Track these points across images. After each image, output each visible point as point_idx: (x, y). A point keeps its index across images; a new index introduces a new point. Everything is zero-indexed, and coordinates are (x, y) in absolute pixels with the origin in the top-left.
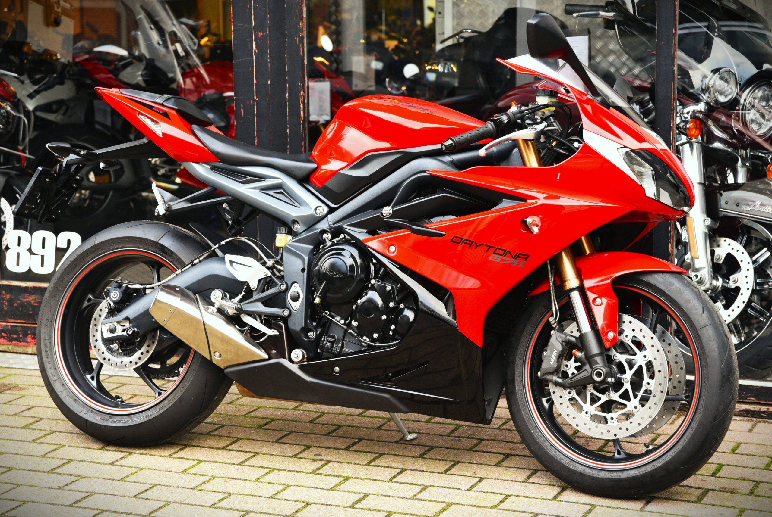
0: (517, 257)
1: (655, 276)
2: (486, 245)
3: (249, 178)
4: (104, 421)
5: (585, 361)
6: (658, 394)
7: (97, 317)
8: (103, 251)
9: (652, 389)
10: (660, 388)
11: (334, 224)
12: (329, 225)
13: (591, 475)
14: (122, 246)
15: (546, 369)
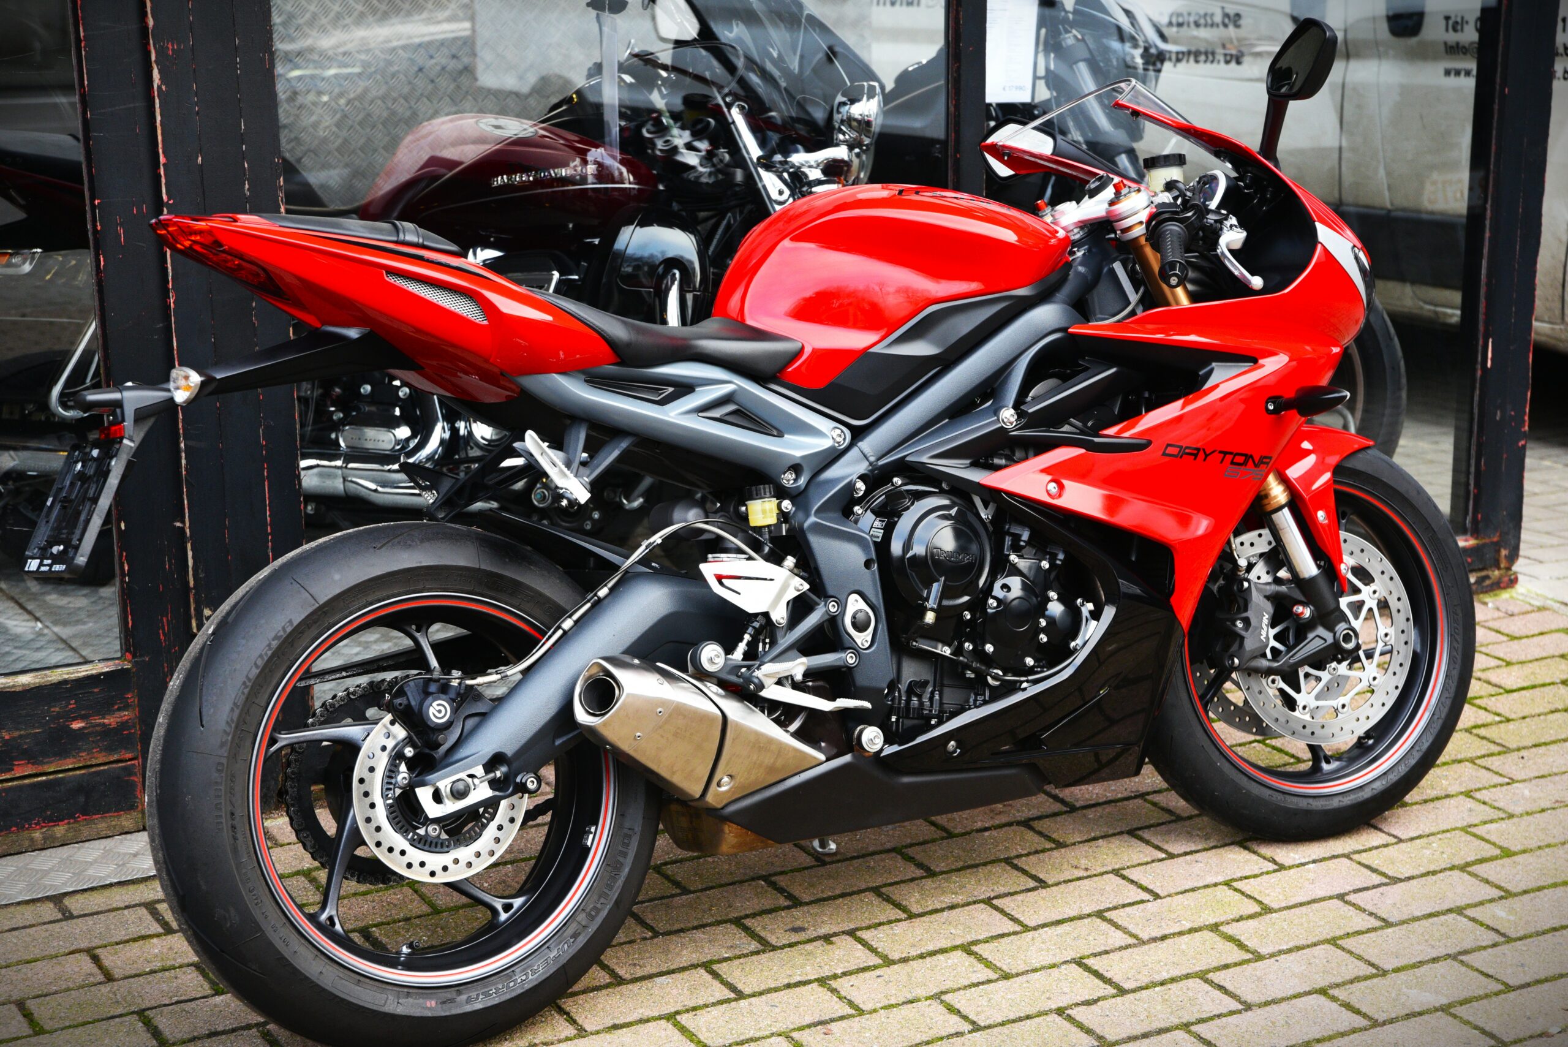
2: (1221, 452)
3: (669, 389)
5: (1317, 621)
6: (1402, 649)
9: (1392, 642)
10: (1403, 638)
11: (879, 459)
12: (871, 464)
15: (1252, 651)
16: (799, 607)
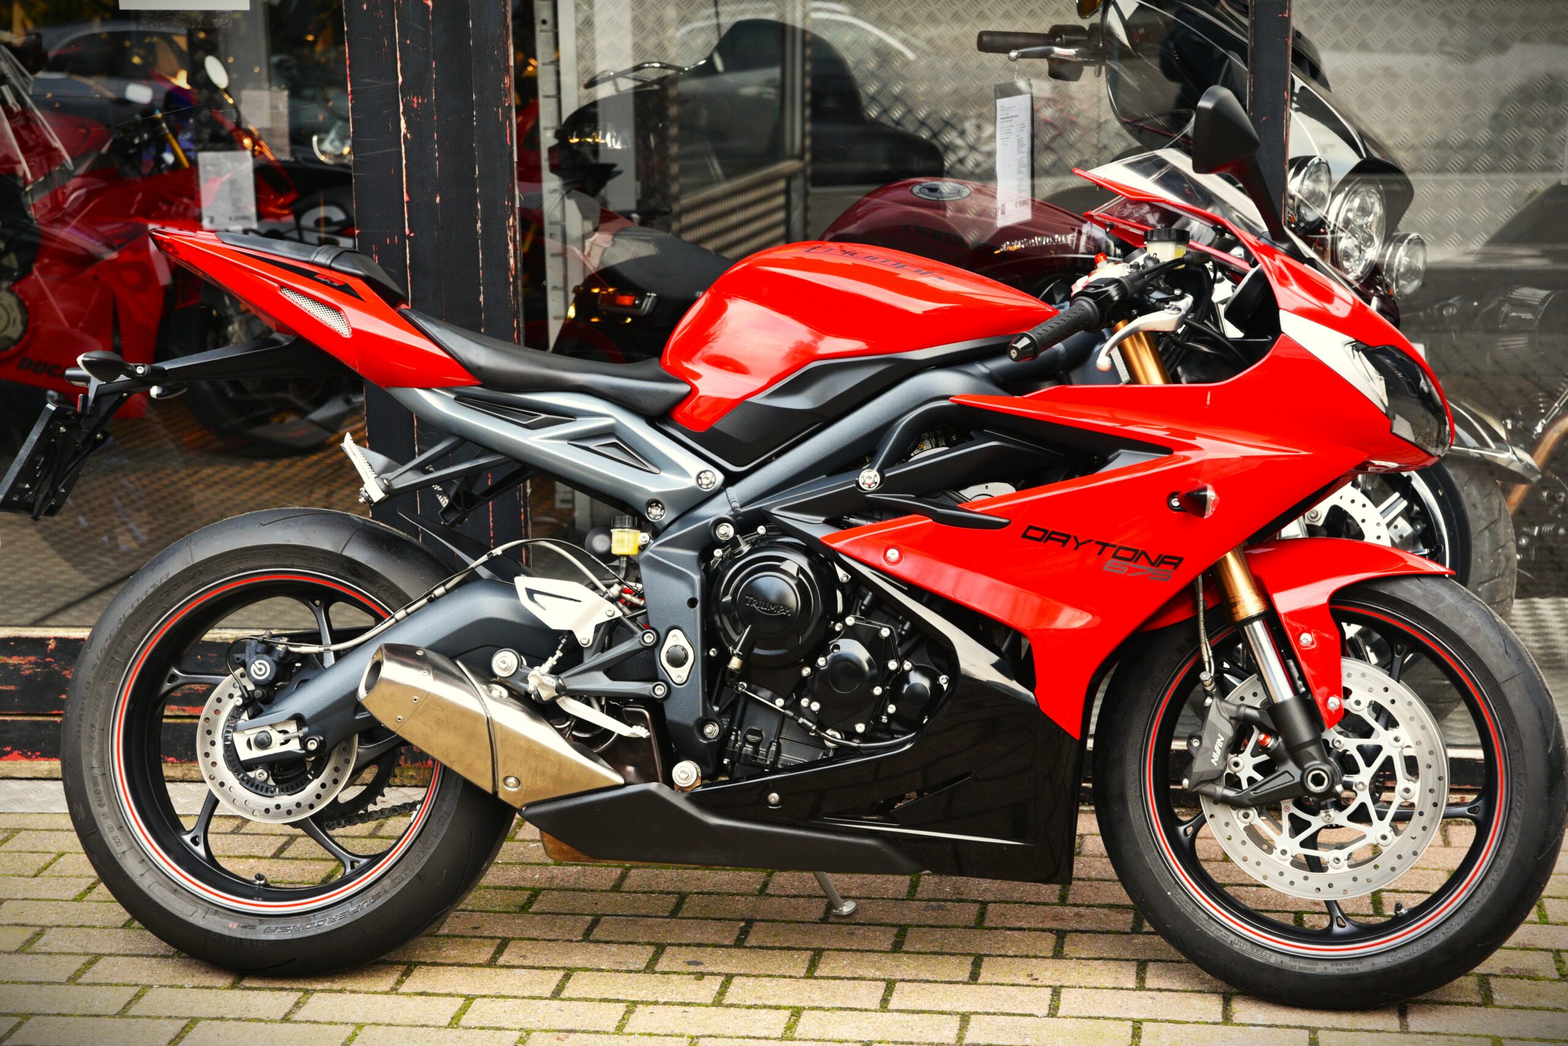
0: (1160, 561)
1: (1406, 583)
2: (1097, 542)
3: (543, 416)
4: (247, 930)
5: (1286, 754)
6: (1429, 810)
7: (211, 715)
8: (212, 577)
9: (1415, 800)
10: (1431, 798)
11: (742, 506)
12: (733, 509)
13: (1297, 970)
14: (257, 564)
15: (1202, 774)
16: (611, 632)
